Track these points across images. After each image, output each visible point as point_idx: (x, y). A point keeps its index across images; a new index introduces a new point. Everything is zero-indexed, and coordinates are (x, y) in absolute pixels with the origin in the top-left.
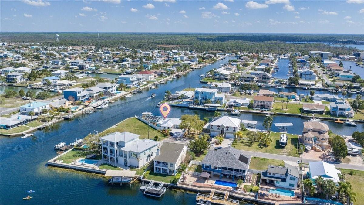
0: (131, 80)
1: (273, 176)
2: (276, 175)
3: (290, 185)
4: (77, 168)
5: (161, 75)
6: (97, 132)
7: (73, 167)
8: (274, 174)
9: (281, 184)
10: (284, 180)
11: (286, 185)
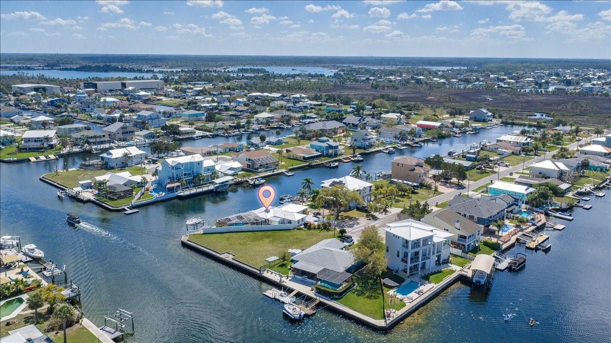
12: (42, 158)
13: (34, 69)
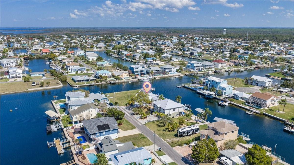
0: (195, 65)
5: (237, 65)
6: (101, 92)
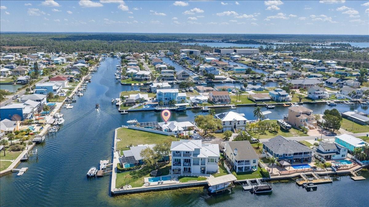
0: (53, 88)
1: (329, 152)
2: (331, 151)
3: (342, 156)
4: (156, 189)
5: (70, 80)
7: (151, 189)
8: (329, 150)
9: (336, 156)
10: (337, 153)
11: (339, 156)
12: (137, 84)
13: (214, 42)
